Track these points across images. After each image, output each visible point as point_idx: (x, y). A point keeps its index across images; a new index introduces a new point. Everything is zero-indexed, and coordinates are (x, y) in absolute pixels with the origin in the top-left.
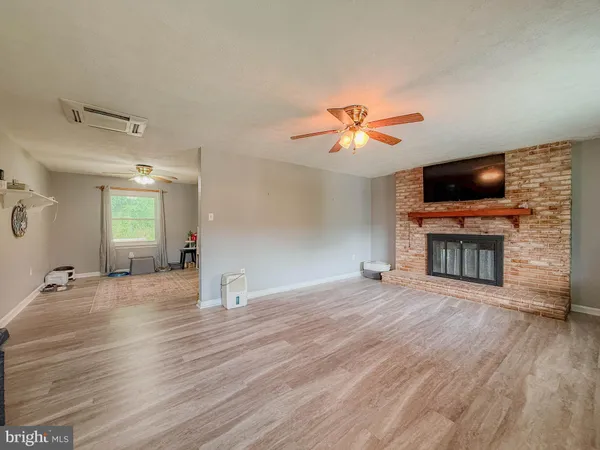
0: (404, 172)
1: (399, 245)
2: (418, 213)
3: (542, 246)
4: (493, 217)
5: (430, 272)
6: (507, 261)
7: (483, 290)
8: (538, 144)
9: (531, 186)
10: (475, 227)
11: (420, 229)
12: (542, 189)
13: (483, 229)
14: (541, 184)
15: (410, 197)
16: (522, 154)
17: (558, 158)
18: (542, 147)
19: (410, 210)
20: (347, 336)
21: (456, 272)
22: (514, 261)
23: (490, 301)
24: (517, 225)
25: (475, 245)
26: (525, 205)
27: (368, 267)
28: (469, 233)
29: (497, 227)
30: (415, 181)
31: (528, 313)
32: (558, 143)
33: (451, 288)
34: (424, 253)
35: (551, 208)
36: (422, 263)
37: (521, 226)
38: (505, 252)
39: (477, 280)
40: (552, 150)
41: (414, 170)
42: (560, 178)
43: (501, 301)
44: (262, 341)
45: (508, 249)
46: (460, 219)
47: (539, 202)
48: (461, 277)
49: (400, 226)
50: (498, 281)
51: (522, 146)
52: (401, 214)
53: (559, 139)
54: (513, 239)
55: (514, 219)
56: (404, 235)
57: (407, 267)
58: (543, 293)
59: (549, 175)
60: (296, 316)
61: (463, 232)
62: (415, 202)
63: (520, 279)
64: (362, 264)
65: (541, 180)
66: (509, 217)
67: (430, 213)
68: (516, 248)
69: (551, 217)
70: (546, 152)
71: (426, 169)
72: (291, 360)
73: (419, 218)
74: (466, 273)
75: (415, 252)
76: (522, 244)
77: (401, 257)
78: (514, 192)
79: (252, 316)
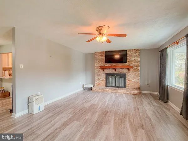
0: (98, 52)
1: (96, 78)
2: (102, 67)
3: (134, 76)
4: (123, 68)
5: (106, 86)
6: (127, 81)
7: (122, 90)
8: (134, 49)
9: (132, 60)
10: (119, 71)
11: (104, 72)
12: (134, 61)
13: (121, 72)
14: (134, 60)
15: (100, 61)
16: (130, 51)
17: (138, 53)
18: (134, 50)
19: (100, 66)
20: (96, 112)
21: (114, 85)
22: (128, 81)
23: (125, 93)
24: (129, 71)
25: (119, 77)
26: (131, 65)
27: (86, 86)
28: (118, 73)
29: (125, 71)
30: (102, 56)
31: (134, 94)
32: (137, 49)
33: (114, 90)
34: (105, 80)
35: (136, 66)
36: (104, 83)
37: (130, 71)
38: (126, 78)
39: (120, 87)
40: (136, 51)
41: (101, 52)
42: (138, 58)
43: (127, 92)
44: (65, 124)
45: (127, 77)
46: (115, 69)
47: (133, 64)
48: (115, 87)
49: (97, 71)
50: (125, 87)
51: (130, 49)
52: (97, 67)
53: (138, 48)
54: (128, 75)
55: (128, 69)
56: (98, 74)
57: (99, 85)
58: (135, 89)
59: (136, 57)
60: (71, 110)
61: (116, 73)
62: (102, 63)
63: (130, 85)
64: (83, 85)
65: (134, 59)
66: (127, 68)
67: (106, 67)
68: (129, 77)
69: (136, 68)
70: (135, 51)
71: (106, 52)
72: (84, 128)
73: (103, 68)
74: (117, 85)
75: (101, 80)
76: (130, 76)
77: (97, 82)
78: (128, 61)
79: (50, 114)
